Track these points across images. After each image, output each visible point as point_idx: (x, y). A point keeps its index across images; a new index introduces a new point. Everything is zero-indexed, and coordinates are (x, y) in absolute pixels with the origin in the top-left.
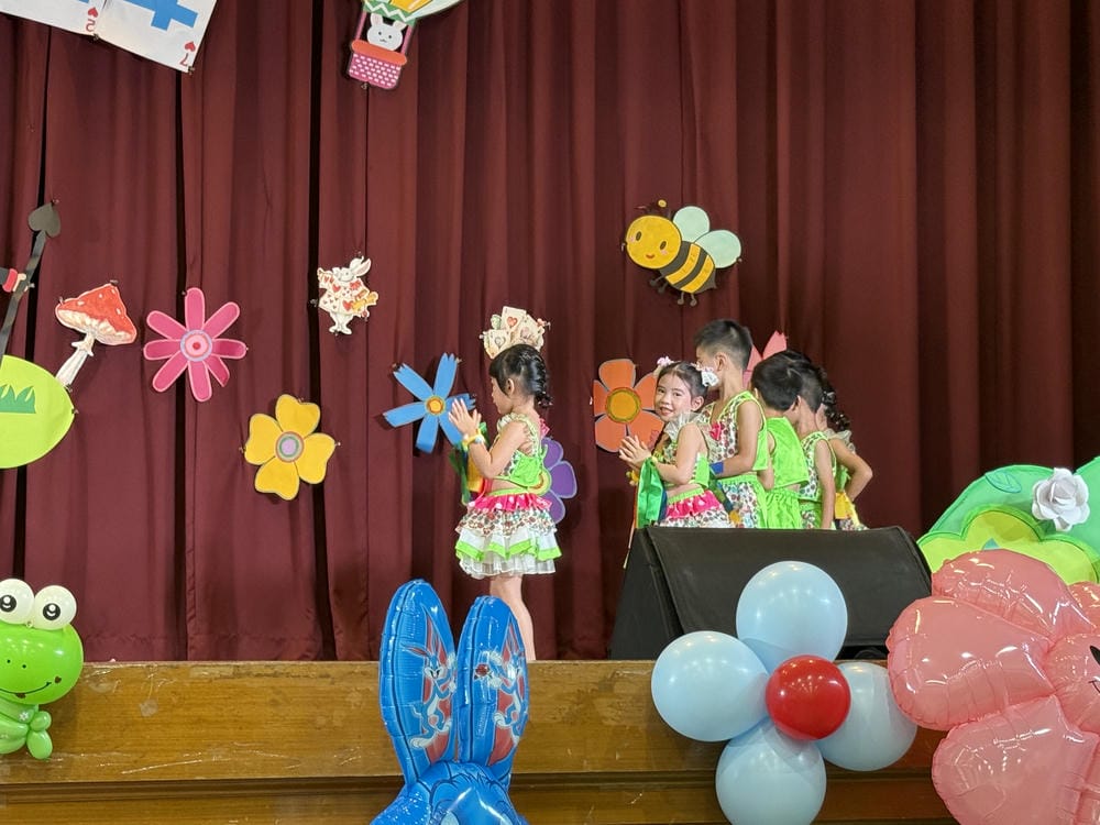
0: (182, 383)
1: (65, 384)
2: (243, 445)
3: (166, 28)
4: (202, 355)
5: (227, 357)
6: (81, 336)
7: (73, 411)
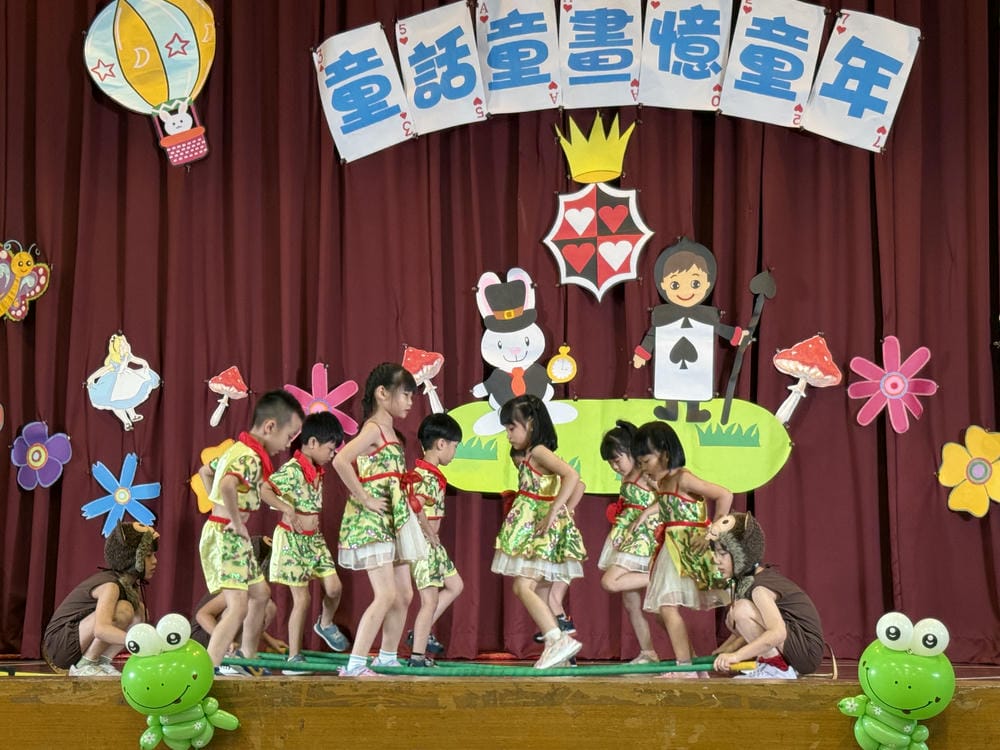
0: (883, 417)
1: (783, 421)
2: (937, 470)
3: (860, 117)
4: (900, 393)
5: (921, 394)
6: (795, 381)
7: (790, 444)
